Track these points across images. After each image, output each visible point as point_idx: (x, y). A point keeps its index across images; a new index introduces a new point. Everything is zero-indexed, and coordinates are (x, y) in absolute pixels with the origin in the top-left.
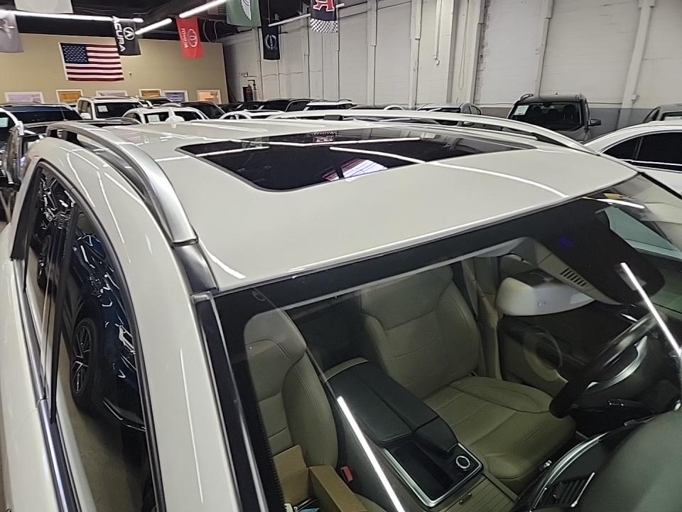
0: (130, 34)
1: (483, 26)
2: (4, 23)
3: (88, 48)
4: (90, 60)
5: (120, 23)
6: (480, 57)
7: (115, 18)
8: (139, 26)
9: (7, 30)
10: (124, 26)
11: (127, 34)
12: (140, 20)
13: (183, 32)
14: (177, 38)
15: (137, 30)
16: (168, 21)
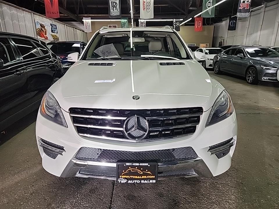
2: (143, 23)
7: (174, 19)
8: (181, 22)
10: (176, 22)
11: (177, 24)
12: (182, 19)
13: (196, 23)
14: (194, 25)
16: (191, 19)
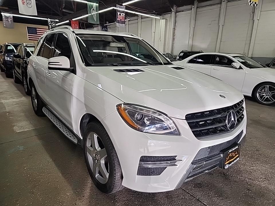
0: (54, 25)
1: (174, 29)
2: (9, 18)
3: (37, 29)
4: (38, 33)
5: (50, 21)
6: (174, 39)
7: (49, 19)
8: (57, 22)
9: (9, 21)
10: (51, 22)
12: (58, 20)
13: (73, 26)
15: (56, 24)
16: (68, 21)
